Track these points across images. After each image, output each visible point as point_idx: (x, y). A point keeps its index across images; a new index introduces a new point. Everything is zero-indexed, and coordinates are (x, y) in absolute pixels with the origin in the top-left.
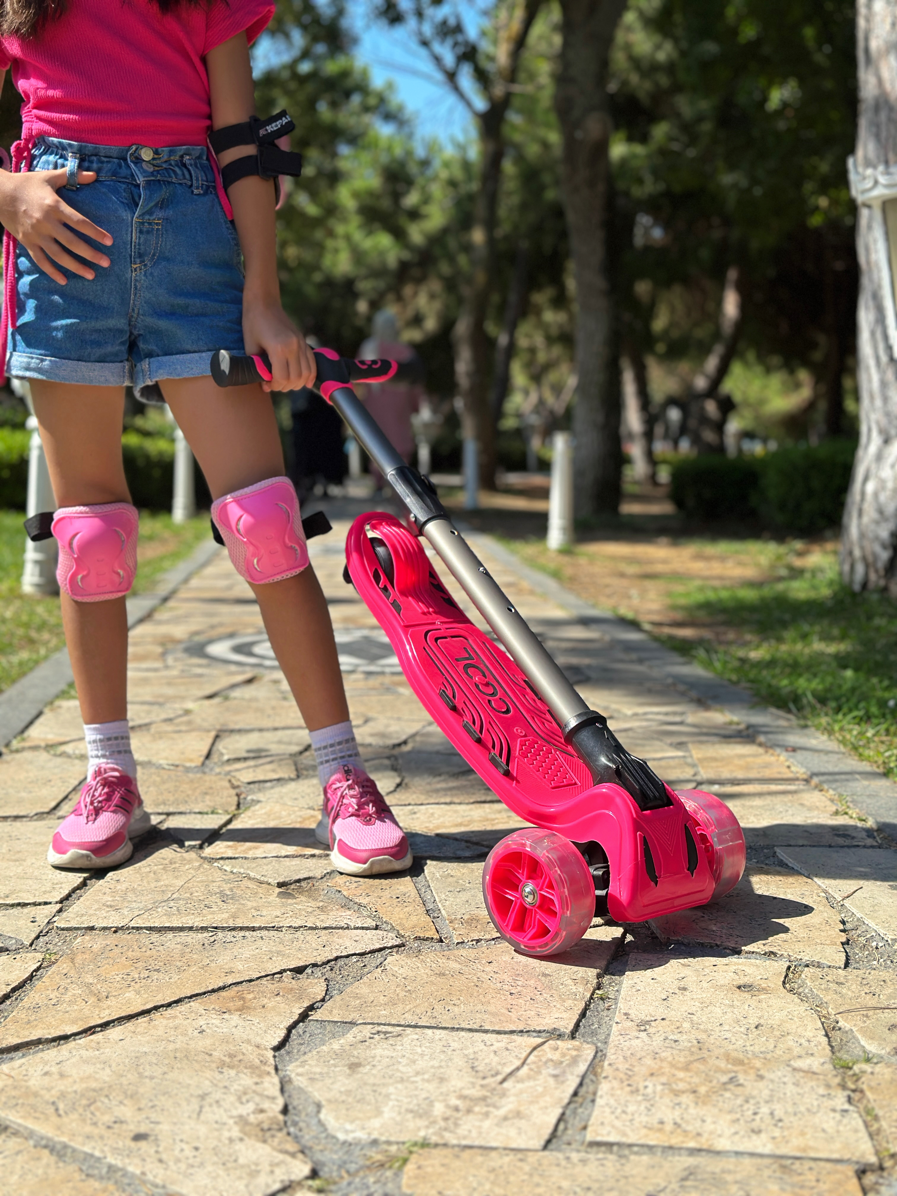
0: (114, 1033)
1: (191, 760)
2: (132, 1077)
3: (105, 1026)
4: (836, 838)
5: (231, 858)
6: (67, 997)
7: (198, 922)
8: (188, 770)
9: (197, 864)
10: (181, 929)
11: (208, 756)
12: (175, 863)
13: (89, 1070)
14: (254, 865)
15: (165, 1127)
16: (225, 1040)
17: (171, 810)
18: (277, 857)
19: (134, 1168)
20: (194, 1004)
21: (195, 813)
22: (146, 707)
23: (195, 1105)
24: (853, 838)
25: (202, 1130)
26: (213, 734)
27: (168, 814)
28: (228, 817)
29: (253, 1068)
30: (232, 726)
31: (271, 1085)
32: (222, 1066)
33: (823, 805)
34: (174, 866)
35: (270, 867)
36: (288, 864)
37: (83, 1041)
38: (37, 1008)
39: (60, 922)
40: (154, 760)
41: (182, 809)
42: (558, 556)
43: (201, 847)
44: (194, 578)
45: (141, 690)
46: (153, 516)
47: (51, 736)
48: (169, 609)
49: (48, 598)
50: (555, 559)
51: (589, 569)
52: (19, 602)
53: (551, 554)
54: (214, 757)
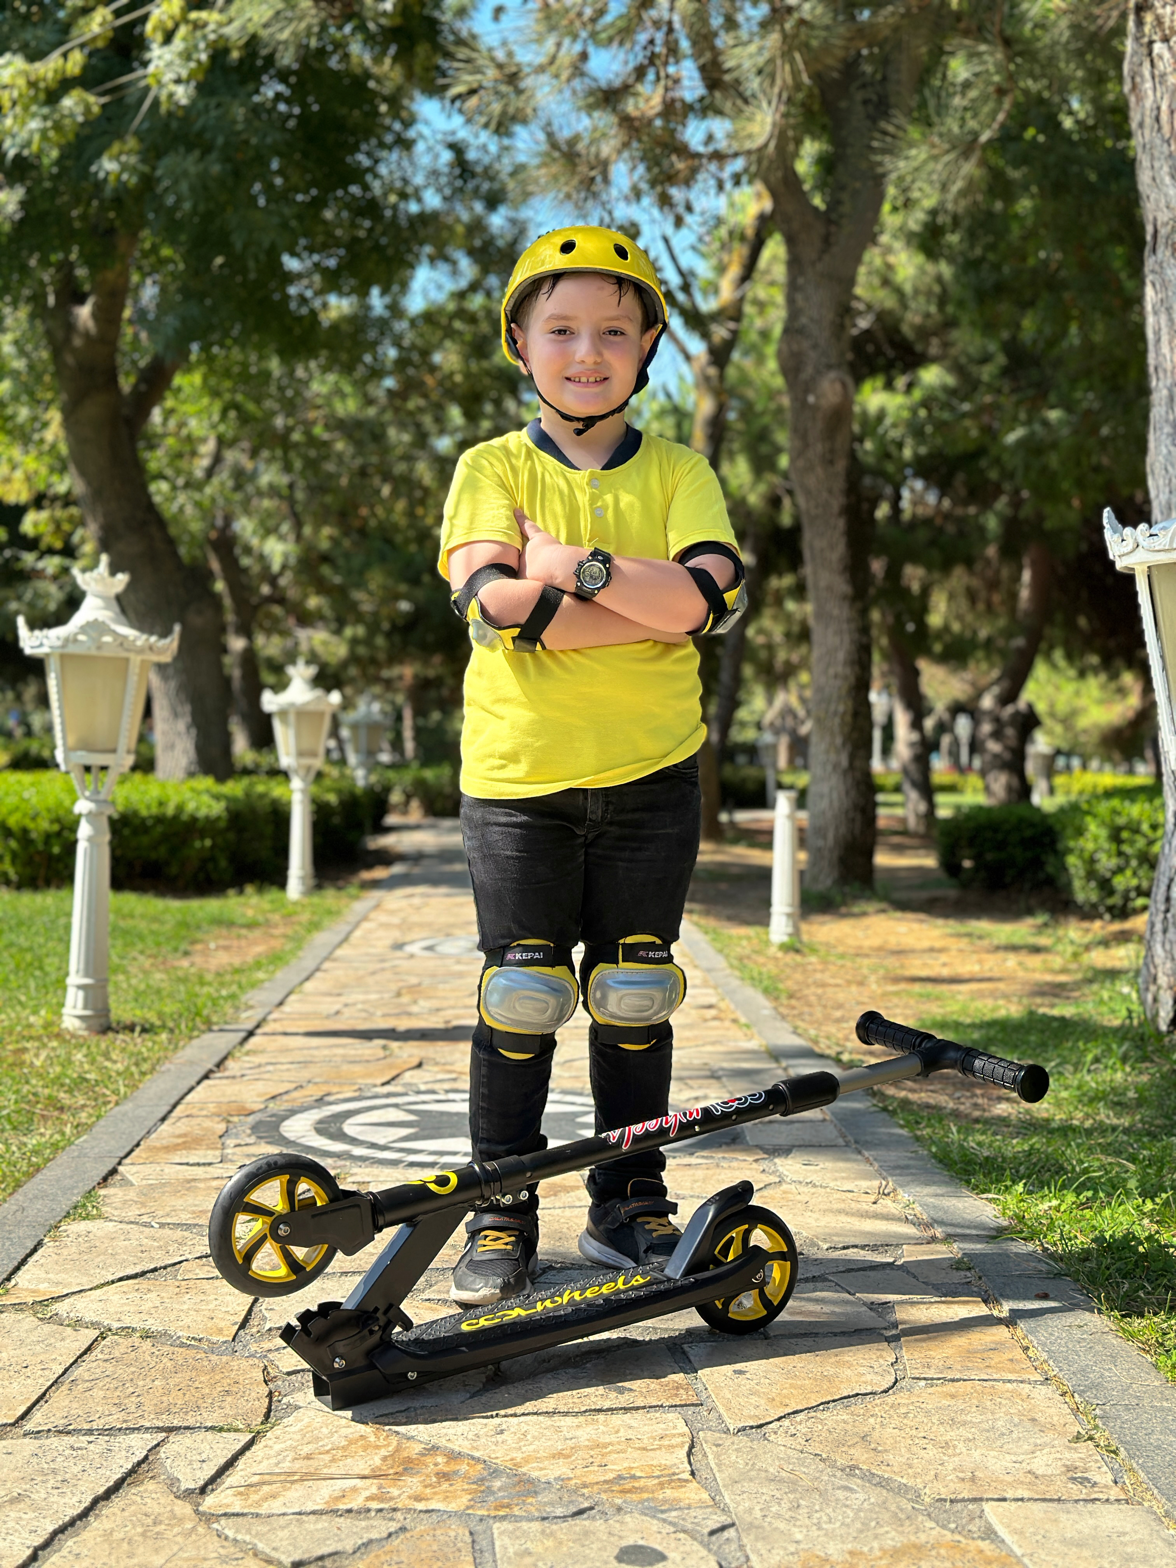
1: (220, 1331)
4: (1070, 1485)
5: (237, 1515)
8: (213, 1348)
9: (189, 1525)
11: (243, 1325)
12: (161, 1523)
14: (265, 1529)
17: (176, 1423)
18: (300, 1514)
21: (207, 1429)
22: (179, 1234)
24: (1095, 1484)
27: (170, 1430)
28: (249, 1436)
33: (1062, 1422)
34: (157, 1529)
35: (285, 1533)
36: (312, 1527)
41: (191, 1422)
42: (780, 954)
43: (203, 1490)
44: (292, 998)
45: (179, 1203)
46: (260, 890)
47: (43, 1287)
48: (247, 1053)
49: (95, 1039)
50: (776, 959)
51: (818, 976)
52: (55, 1044)
53: (773, 951)
54: (254, 1321)
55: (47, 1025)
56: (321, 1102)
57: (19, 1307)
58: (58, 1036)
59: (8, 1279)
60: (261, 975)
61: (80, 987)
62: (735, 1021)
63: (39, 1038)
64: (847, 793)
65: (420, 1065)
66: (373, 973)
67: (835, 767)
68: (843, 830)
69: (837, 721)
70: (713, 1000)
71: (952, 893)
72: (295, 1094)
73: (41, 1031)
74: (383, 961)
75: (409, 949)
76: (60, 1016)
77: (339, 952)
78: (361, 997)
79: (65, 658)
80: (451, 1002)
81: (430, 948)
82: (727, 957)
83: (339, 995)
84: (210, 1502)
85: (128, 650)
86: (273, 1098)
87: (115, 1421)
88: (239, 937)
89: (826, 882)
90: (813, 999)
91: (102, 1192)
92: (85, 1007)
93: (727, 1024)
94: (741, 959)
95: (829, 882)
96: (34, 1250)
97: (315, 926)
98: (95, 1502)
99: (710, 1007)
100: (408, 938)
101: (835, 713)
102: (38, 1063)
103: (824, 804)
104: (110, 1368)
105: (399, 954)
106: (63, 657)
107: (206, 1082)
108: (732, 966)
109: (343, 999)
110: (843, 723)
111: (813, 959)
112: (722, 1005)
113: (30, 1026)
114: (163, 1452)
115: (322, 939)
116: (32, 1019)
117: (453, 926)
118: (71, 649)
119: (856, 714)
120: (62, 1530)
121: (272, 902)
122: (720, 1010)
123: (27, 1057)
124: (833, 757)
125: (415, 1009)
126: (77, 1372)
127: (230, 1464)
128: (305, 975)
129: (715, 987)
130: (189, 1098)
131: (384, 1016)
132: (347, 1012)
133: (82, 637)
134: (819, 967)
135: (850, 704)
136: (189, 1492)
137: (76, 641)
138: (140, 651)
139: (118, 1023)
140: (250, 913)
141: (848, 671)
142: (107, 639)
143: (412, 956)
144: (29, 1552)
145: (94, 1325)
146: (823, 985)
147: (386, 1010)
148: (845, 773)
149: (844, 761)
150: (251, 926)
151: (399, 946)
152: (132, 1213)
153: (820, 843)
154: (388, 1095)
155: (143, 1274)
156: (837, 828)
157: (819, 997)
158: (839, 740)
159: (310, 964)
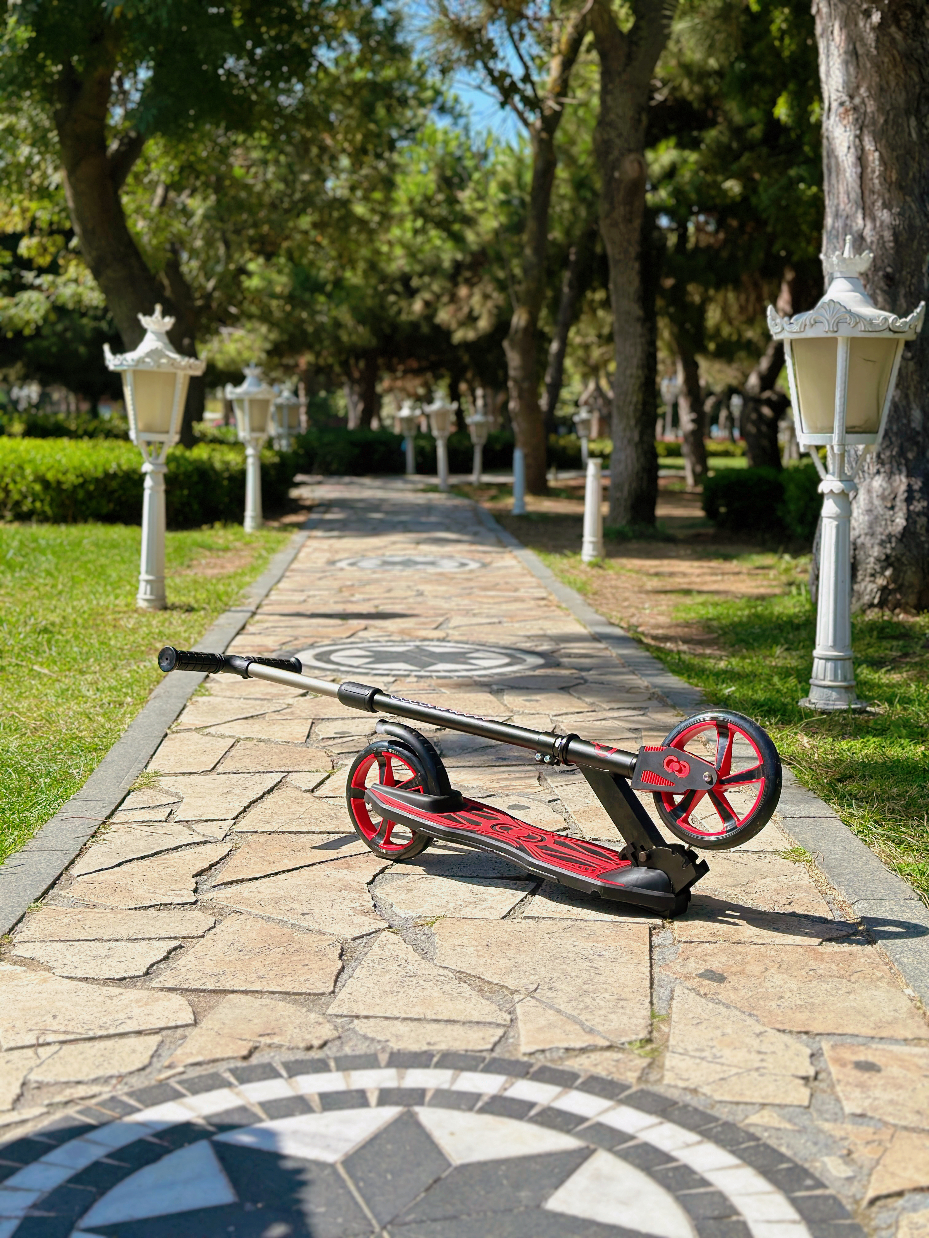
0: (282, 876)
1: (297, 739)
2: (295, 893)
3: (276, 874)
6: (252, 861)
7: (318, 830)
8: (296, 745)
9: (312, 800)
10: (308, 833)
11: (308, 737)
12: (298, 799)
13: (273, 890)
15: (316, 911)
16: (341, 880)
17: (290, 770)
19: (304, 924)
20: (322, 865)
21: (306, 772)
22: (258, 702)
23: (330, 903)
25: (335, 912)
26: (310, 721)
27: (289, 772)
28: (327, 774)
29: (357, 891)
30: (323, 716)
31: (368, 897)
32: (340, 890)
34: (298, 801)
37: (266, 879)
38: (237, 866)
39: (237, 828)
40: (272, 738)
41: (298, 769)
42: (588, 569)
43: (312, 791)
44: (273, 592)
45: (252, 690)
46: (225, 526)
47: (197, 722)
48: (258, 622)
49: (160, 613)
50: (585, 572)
51: (613, 583)
52: (136, 615)
53: (583, 567)
54: (313, 736)
55: (127, 605)
56: (312, 646)
57: (188, 730)
58: (136, 611)
59: (176, 719)
60: (247, 579)
61: (148, 582)
62: (559, 607)
63: (125, 612)
64: (638, 459)
65: (366, 629)
66: (320, 579)
67: (630, 441)
68: (634, 485)
69: (632, 408)
70: (544, 595)
71: (711, 531)
72: (296, 642)
73: (125, 609)
74: (324, 571)
75: (340, 565)
76: (136, 599)
77: (294, 566)
78: (316, 593)
79: (138, 372)
80: (376, 596)
81: (352, 564)
82: (553, 570)
83: (302, 591)
84: (317, 793)
85: (176, 368)
86: (284, 644)
87: (260, 769)
88: (218, 557)
89: (622, 523)
90: (609, 596)
91: (208, 685)
92: (151, 594)
93: (553, 608)
94: (562, 571)
95: (624, 522)
96: (183, 709)
97: (272, 550)
98: (264, 794)
99: (543, 599)
100: (337, 557)
101: (630, 403)
102: (130, 626)
103: (621, 467)
104: (248, 752)
105: (333, 568)
106: (136, 373)
107: (239, 638)
108: (556, 575)
109: (306, 593)
110: (636, 410)
111: (611, 572)
112: (551, 598)
113: (117, 606)
114: (288, 779)
115: (280, 558)
116: (117, 602)
117: (366, 550)
118: (141, 367)
119: (645, 403)
120: (253, 802)
121: (235, 534)
122: (550, 601)
123: (122, 623)
124: (628, 434)
125: (354, 599)
126: (231, 754)
127: (322, 783)
128: (276, 579)
129: (545, 588)
130: (234, 643)
131: (336, 603)
132: (311, 600)
133: (148, 360)
134: (614, 577)
135: (641, 396)
136: (307, 791)
137: (144, 362)
138: (184, 368)
139: (173, 604)
140: (221, 541)
141: (640, 372)
142: (164, 361)
143: (342, 569)
144: (242, 808)
145: (230, 737)
146: (616, 587)
147: (336, 599)
148: (636, 445)
149: (636, 438)
150: (226, 550)
151: (332, 563)
152: (228, 694)
153: (618, 495)
154: (352, 643)
155: (246, 718)
156: (630, 485)
157: (613, 594)
158: (633, 422)
159: (278, 573)
